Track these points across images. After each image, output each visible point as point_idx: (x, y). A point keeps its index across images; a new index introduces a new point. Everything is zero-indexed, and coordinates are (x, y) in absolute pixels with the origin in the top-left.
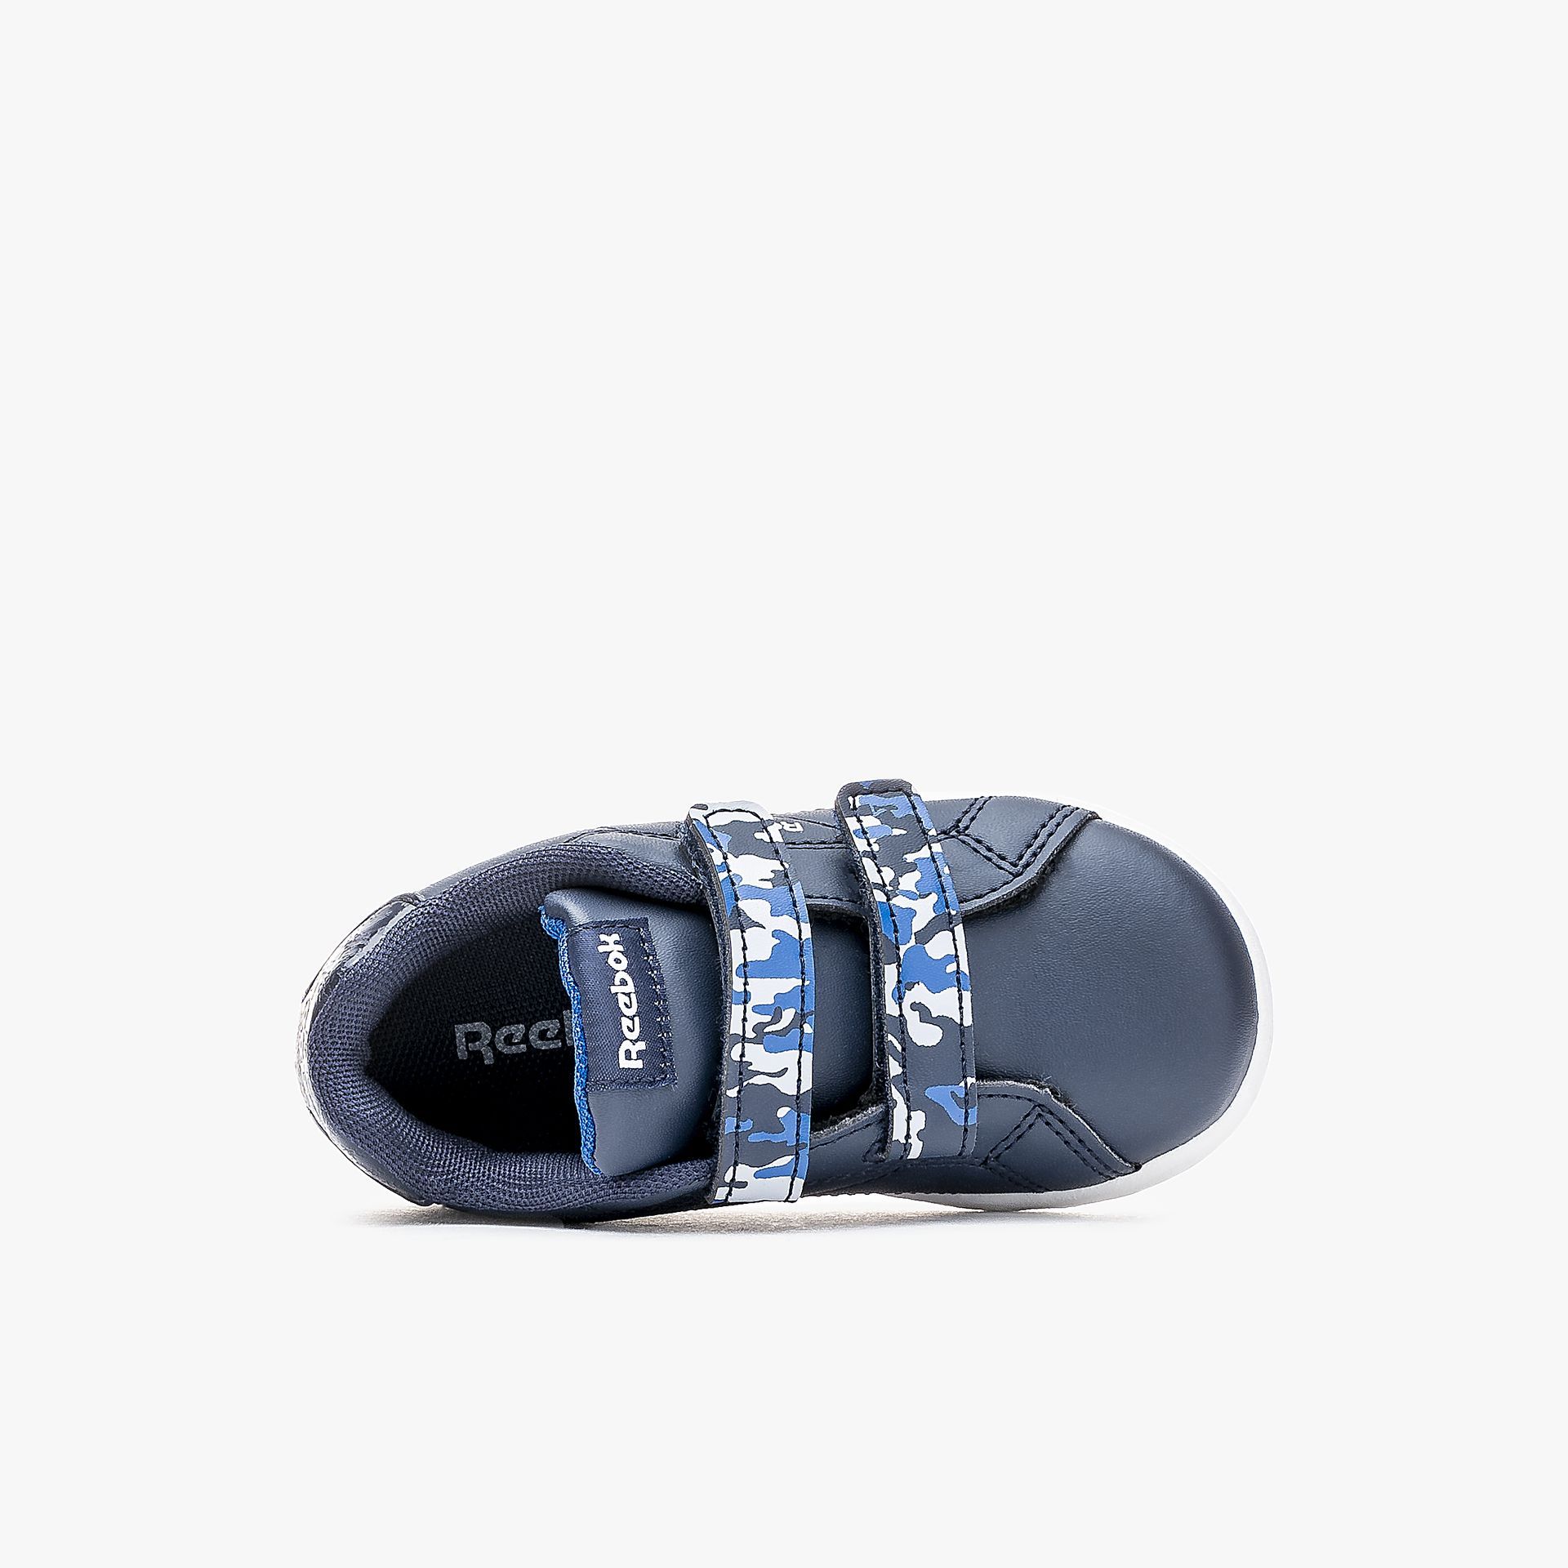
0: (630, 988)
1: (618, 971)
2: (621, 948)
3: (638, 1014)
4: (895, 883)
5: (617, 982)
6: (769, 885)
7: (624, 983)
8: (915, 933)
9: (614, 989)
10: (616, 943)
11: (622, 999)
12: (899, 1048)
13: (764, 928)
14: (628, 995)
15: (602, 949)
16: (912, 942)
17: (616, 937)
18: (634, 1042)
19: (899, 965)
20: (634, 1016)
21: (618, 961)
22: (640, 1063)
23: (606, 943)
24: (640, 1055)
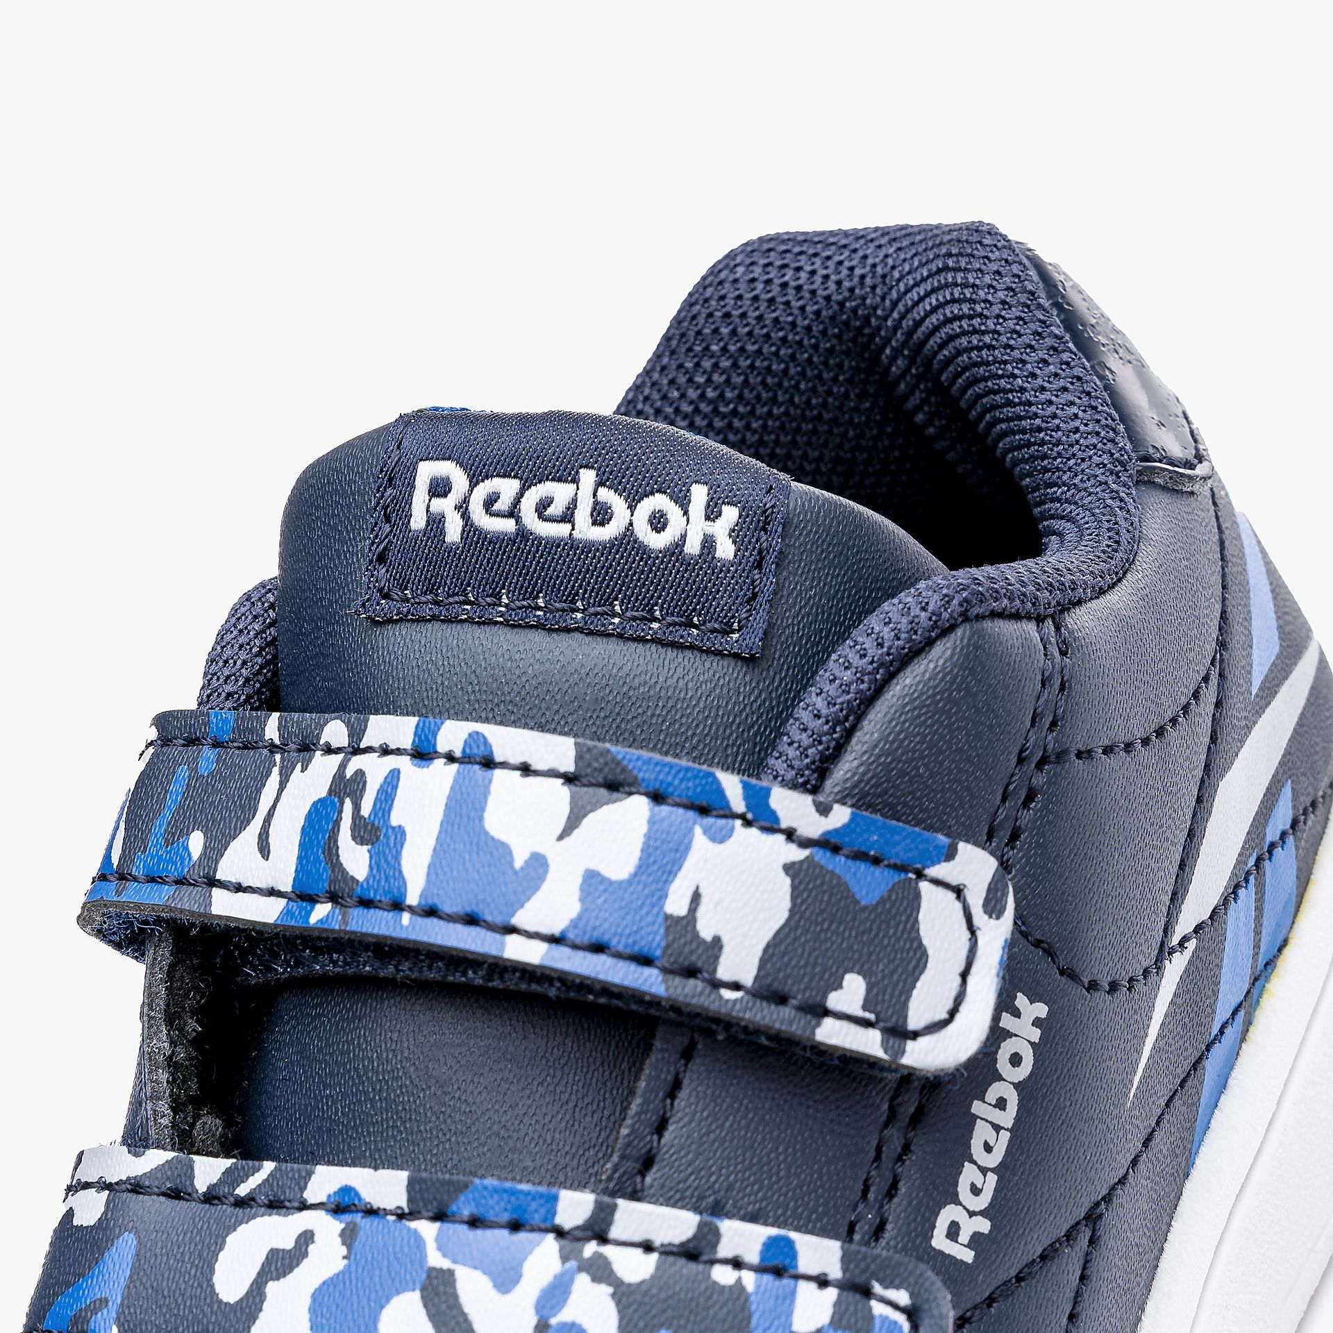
0: (585, 530)
1: (632, 507)
2: (693, 547)
3: (523, 534)
4: (601, 1271)
5: (605, 494)
6: (676, 905)
8: (451, 1273)
9: (588, 477)
10: (709, 543)
11: (561, 493)
12: (242, 1190)
13: (561, 838)
15: (699, 494)
16: (436, 1260)
17: (726, 550)
18: (463, 507)
19: (401, 1216)
20: (518, 520)
21: (658, 522)
22: (418, 521)
23: (712, 514)
24: (436, 523)
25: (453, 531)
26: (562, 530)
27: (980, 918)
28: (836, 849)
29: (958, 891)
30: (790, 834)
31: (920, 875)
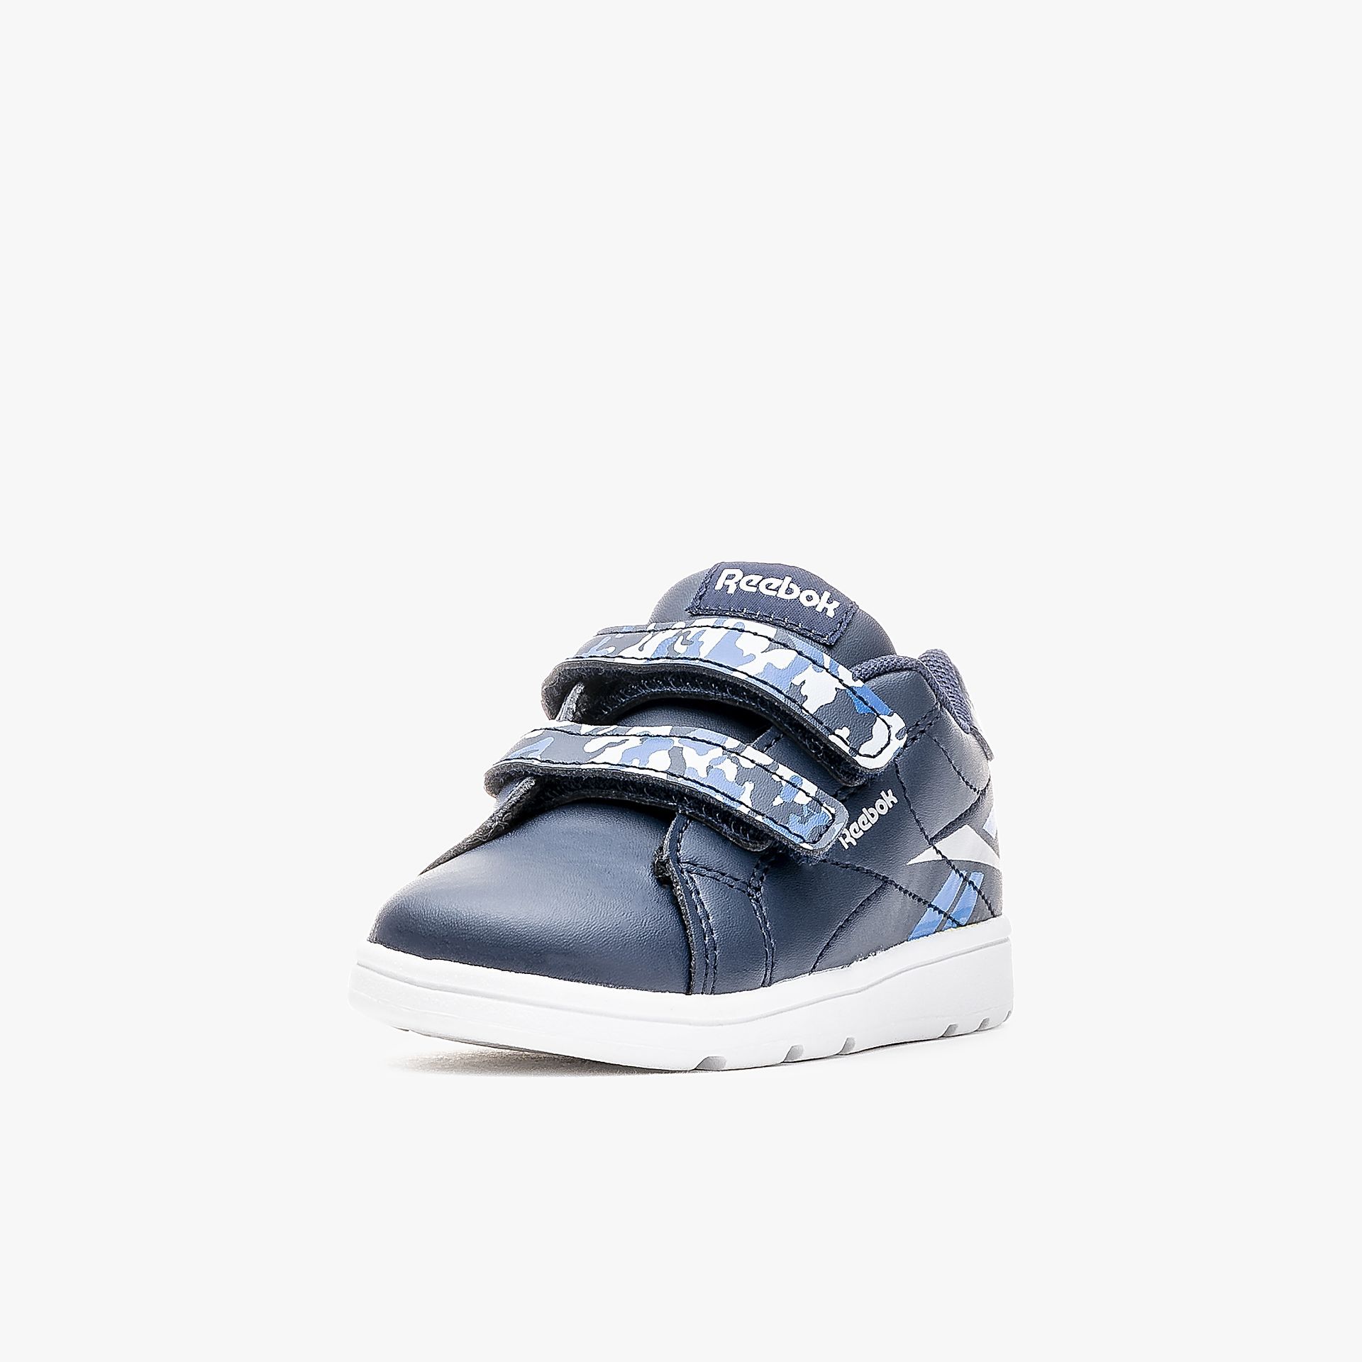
0: (782, 594)
1: (801, 592)
3: (758, 591)
5: (793, 586)
6: (796, 682)
7: (789, 591)
9: (788, 579)
10: (825, 610)
11: (776, 583)
14: (777, 590)
15: (827, 595)
17: (831, 613)
18: (738, 583)
20: (758, 588)
21: (809, 598)
22: (719, 586)
23: (829, 601)
24: (726, 587)
25: (731, 590)
26: (773, 593)
27: (893, 737)
28: (854, 693)
29: (889, 727)
30: (841, 681)
31: (878, 716)
